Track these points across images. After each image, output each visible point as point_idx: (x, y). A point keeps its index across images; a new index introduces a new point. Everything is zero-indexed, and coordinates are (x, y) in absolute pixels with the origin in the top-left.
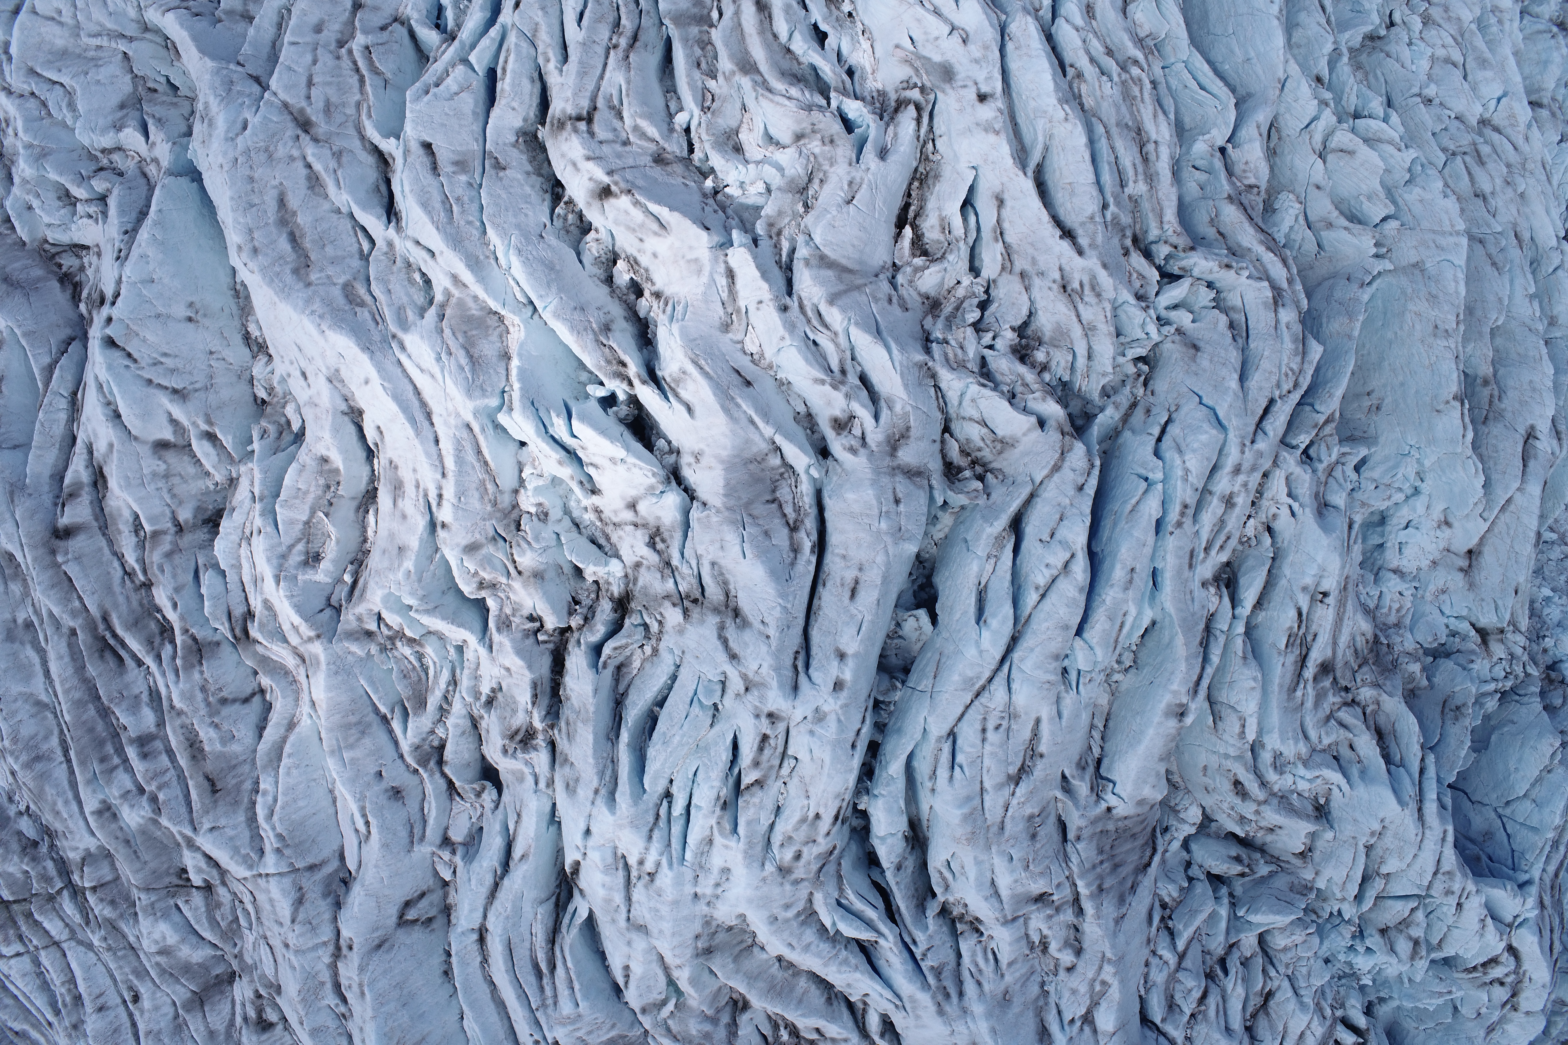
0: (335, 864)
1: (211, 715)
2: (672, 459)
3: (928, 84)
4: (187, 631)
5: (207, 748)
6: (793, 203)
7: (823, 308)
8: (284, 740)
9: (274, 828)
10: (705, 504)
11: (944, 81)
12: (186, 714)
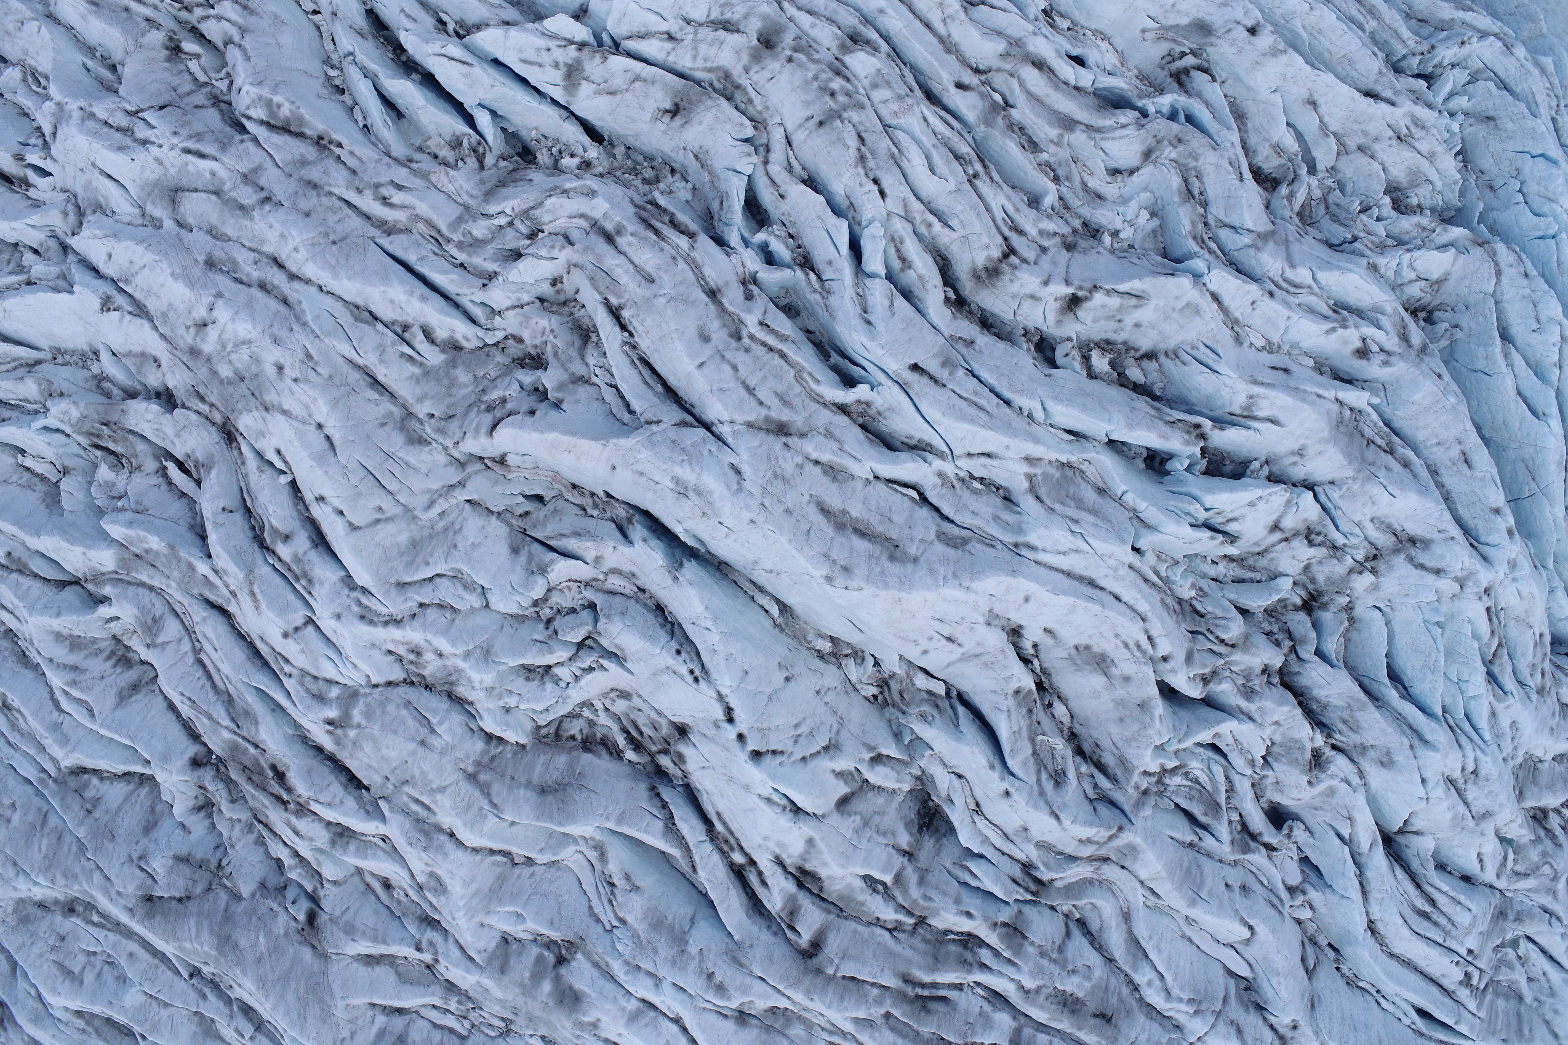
0: (1232, 983)
1: (1064, 967)
2: (1265, 471)
3: (1194, 46)
4: (996, 924)
5: (1081, 995)
6: (1195, 209)
7: (1289, 274)
8: (1130, 932)
9: (1180, 1000)
10: (1332, 483)
11: (1206, 36)
12: (1045, 986)
